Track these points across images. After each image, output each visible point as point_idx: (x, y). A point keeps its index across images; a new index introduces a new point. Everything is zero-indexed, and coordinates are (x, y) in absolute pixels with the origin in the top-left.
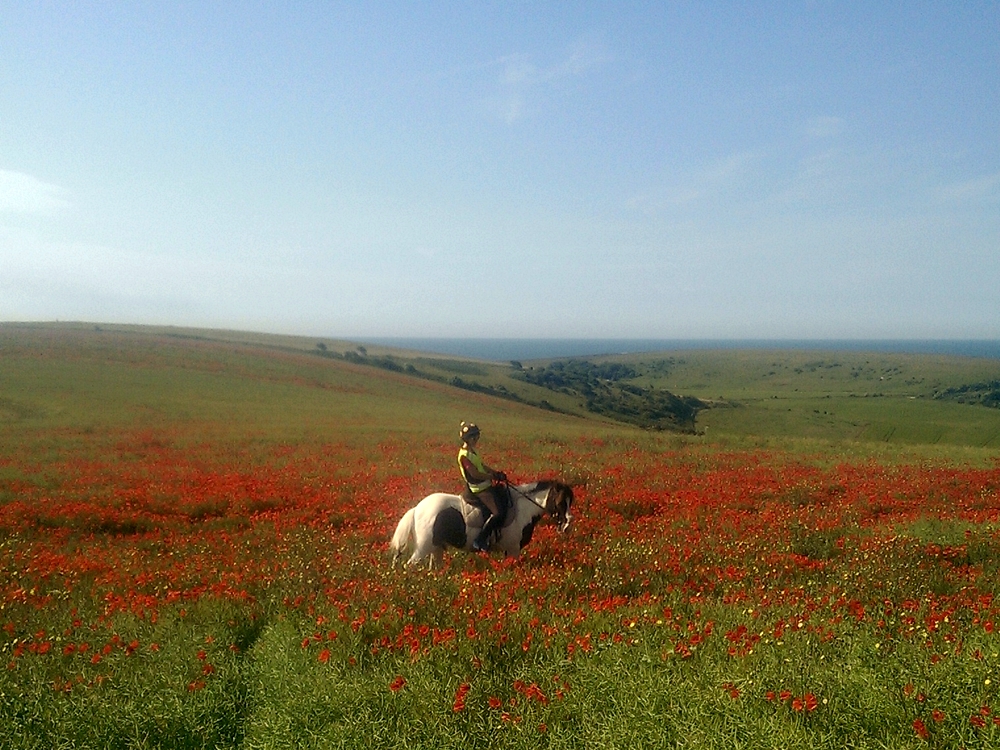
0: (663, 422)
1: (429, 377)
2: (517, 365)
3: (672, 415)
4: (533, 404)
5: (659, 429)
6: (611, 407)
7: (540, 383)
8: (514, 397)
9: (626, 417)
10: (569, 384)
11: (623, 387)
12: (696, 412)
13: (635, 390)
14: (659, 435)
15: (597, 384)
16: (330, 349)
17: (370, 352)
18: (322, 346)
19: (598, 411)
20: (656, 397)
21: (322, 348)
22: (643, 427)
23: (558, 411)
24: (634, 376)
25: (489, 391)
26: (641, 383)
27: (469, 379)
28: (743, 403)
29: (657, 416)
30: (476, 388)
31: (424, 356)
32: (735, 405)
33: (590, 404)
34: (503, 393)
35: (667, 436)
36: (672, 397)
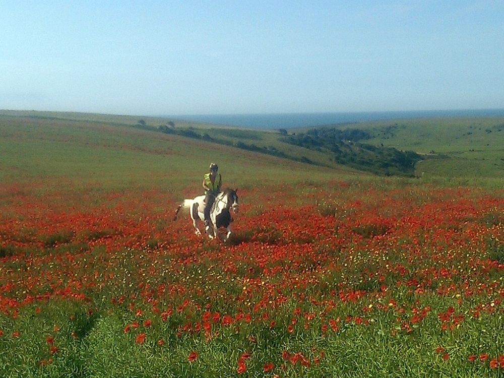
0: (391, 170)
1: (221, 142)
2: (284, 132)
3: (398, 165)
4: (296, 159)
5: (388, 175)
6: (353, 160)
7: (300, 145)
8: (282, 155)
9: (363, 167)
10: (321, 144)
11: (361, 146)
12: (416, 162)
13: (370, 148)
14: (389, 179)
15: (342, 144)
16: (147, 124)
17: (177, 126)
18: (142, 121)
19: (343, 163)
20: (385, 152)
21: (142, 124)
22: (376, 173)
23: (315, 163)
24: (369, 138)
25: (264, 150)
26: (374, 142)
27: (249, 142)
28: (449, 155)
29: (386, 165)
30: (254, 148)
31: (216, 127)
32: (443, 157)
33: (337, 158)
34: (274, 152)
35: (394, 179)
36: (397, 152)
